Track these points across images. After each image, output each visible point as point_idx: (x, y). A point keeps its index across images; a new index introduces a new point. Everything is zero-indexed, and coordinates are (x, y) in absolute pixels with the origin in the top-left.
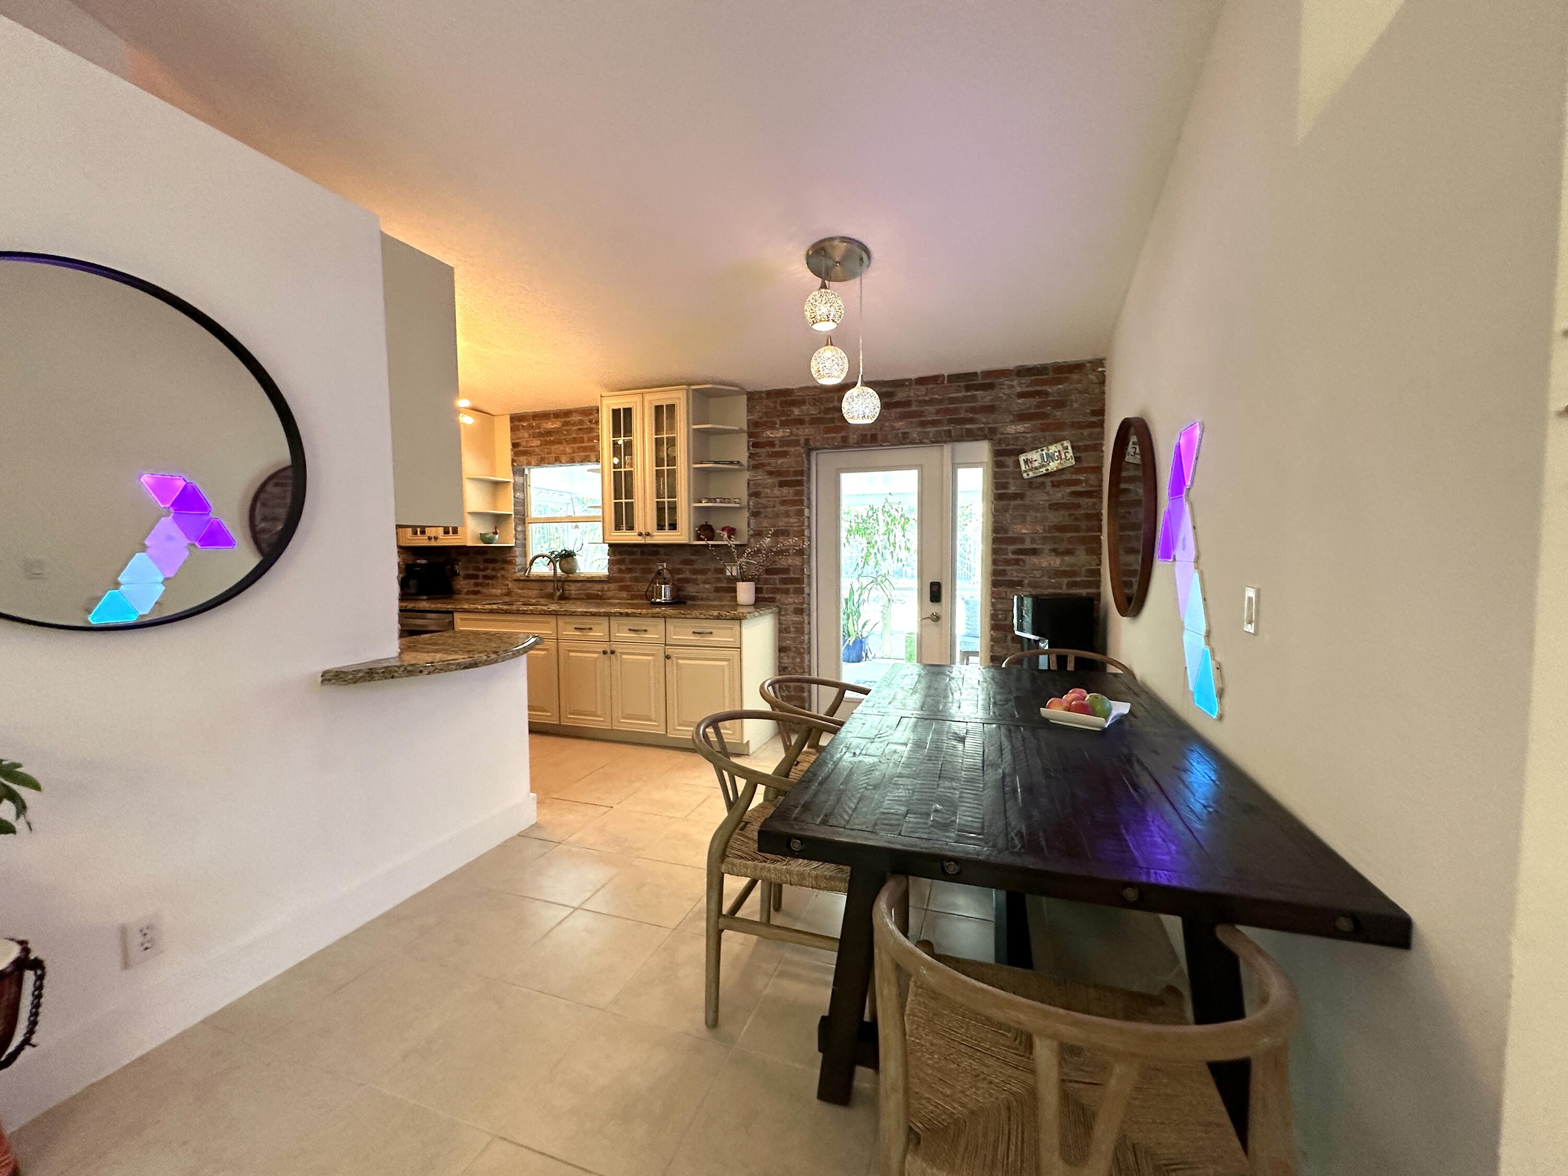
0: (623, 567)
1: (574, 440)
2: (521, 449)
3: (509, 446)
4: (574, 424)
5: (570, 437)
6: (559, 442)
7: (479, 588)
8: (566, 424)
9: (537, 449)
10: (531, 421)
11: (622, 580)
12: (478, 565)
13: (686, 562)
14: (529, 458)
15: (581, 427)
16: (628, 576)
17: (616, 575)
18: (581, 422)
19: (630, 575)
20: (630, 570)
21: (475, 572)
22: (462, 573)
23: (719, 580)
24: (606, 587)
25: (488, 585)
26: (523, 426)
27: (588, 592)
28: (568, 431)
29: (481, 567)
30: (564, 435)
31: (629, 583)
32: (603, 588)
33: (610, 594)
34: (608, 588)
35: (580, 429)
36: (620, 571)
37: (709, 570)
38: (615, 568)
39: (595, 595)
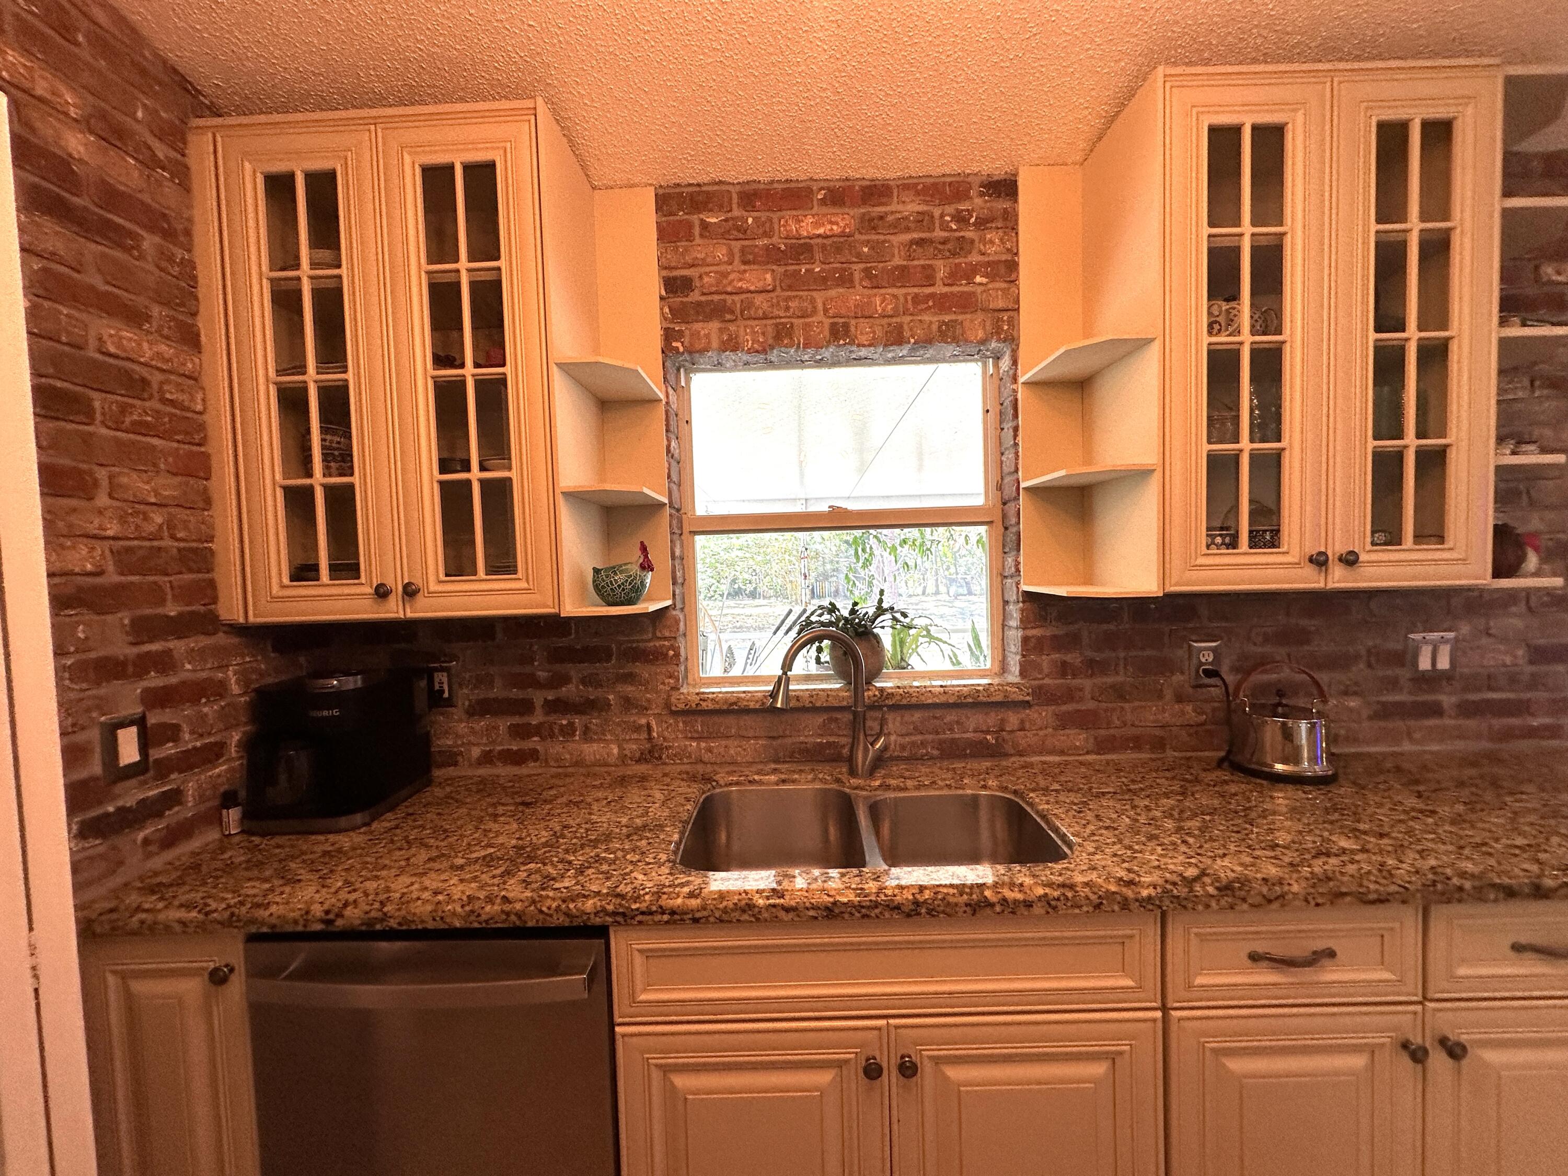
0: (1074, 658)
1: (902, 276)
2: (695, 296)
3: (656, 288)
4: (900, 225)
5: (889, 265)
6: (846, 281)
7: (534, 742)
8: (870, 224)
9: (759, 300)
10: (736, 212)
11: (1070, 695)
12: (528, 669)
13: (1284, 637)
14: (732, 328)
15: (923, 235)
16: (1087, 684)
17: (1047, 681)
18: (924, 221)
19: (1099, 680)
20: (1093, 667)
21: (515, 693)
22: (465, 696)
23: (1393, 684)
24: (1013, 719)
25: (568, 731)
26: (705, 226)
27: (948, 735)
28: (873, 246)
29: (542, 675)
30: (861, 258)
31: (1091, 705)
32: (1003, 720)
33: (1025, 739)
34: (1022, 722)
35: (920, 242)
36: (1064, 669)
37: (1357, 657)
38: (1045, 662)
39: (972, 744)
